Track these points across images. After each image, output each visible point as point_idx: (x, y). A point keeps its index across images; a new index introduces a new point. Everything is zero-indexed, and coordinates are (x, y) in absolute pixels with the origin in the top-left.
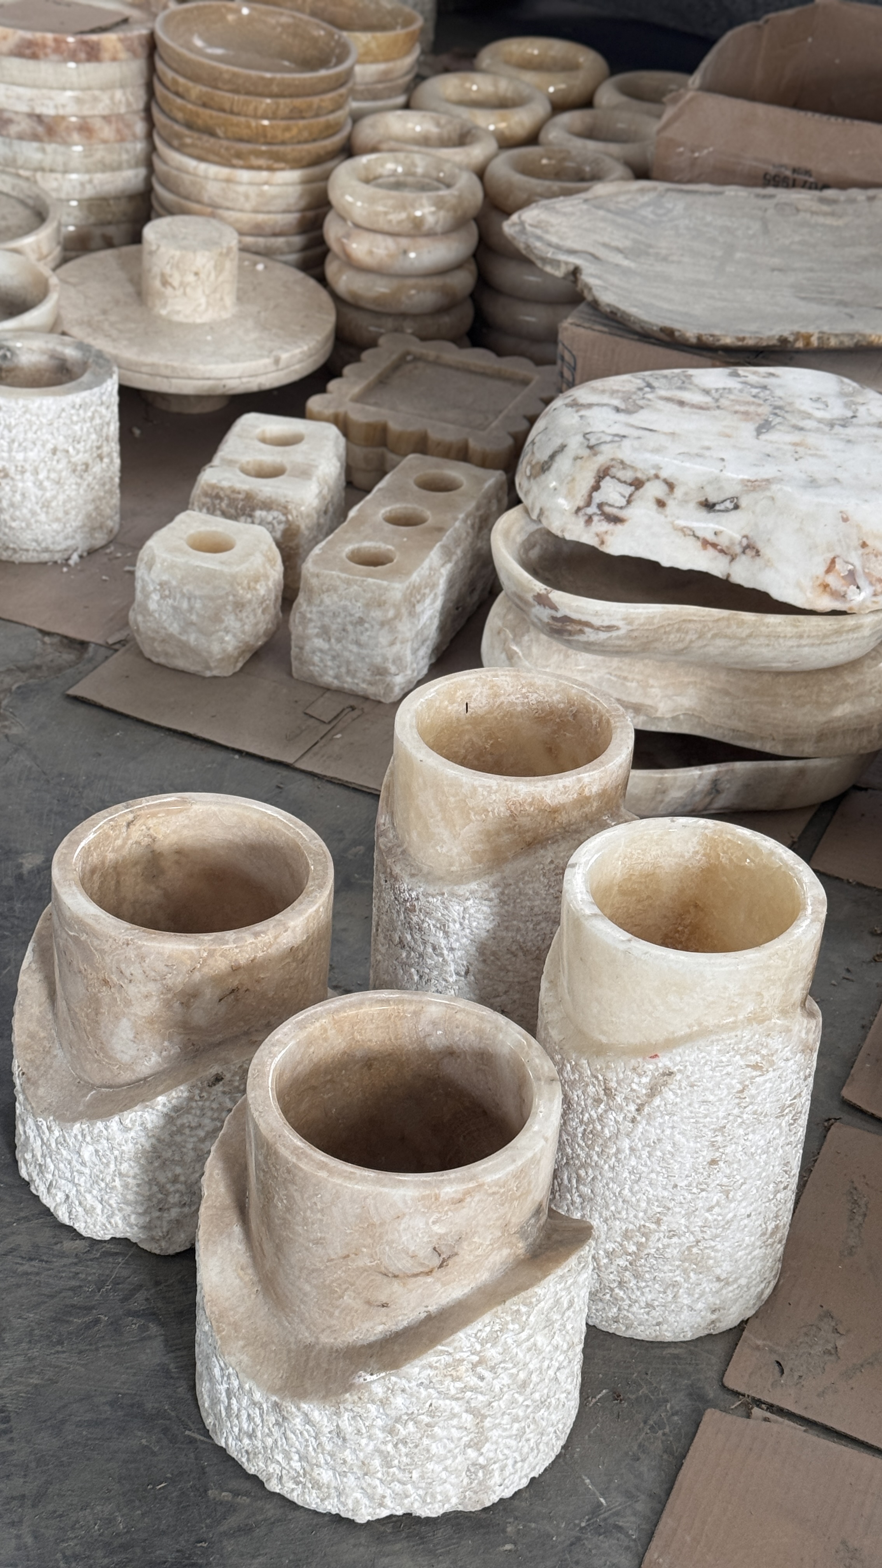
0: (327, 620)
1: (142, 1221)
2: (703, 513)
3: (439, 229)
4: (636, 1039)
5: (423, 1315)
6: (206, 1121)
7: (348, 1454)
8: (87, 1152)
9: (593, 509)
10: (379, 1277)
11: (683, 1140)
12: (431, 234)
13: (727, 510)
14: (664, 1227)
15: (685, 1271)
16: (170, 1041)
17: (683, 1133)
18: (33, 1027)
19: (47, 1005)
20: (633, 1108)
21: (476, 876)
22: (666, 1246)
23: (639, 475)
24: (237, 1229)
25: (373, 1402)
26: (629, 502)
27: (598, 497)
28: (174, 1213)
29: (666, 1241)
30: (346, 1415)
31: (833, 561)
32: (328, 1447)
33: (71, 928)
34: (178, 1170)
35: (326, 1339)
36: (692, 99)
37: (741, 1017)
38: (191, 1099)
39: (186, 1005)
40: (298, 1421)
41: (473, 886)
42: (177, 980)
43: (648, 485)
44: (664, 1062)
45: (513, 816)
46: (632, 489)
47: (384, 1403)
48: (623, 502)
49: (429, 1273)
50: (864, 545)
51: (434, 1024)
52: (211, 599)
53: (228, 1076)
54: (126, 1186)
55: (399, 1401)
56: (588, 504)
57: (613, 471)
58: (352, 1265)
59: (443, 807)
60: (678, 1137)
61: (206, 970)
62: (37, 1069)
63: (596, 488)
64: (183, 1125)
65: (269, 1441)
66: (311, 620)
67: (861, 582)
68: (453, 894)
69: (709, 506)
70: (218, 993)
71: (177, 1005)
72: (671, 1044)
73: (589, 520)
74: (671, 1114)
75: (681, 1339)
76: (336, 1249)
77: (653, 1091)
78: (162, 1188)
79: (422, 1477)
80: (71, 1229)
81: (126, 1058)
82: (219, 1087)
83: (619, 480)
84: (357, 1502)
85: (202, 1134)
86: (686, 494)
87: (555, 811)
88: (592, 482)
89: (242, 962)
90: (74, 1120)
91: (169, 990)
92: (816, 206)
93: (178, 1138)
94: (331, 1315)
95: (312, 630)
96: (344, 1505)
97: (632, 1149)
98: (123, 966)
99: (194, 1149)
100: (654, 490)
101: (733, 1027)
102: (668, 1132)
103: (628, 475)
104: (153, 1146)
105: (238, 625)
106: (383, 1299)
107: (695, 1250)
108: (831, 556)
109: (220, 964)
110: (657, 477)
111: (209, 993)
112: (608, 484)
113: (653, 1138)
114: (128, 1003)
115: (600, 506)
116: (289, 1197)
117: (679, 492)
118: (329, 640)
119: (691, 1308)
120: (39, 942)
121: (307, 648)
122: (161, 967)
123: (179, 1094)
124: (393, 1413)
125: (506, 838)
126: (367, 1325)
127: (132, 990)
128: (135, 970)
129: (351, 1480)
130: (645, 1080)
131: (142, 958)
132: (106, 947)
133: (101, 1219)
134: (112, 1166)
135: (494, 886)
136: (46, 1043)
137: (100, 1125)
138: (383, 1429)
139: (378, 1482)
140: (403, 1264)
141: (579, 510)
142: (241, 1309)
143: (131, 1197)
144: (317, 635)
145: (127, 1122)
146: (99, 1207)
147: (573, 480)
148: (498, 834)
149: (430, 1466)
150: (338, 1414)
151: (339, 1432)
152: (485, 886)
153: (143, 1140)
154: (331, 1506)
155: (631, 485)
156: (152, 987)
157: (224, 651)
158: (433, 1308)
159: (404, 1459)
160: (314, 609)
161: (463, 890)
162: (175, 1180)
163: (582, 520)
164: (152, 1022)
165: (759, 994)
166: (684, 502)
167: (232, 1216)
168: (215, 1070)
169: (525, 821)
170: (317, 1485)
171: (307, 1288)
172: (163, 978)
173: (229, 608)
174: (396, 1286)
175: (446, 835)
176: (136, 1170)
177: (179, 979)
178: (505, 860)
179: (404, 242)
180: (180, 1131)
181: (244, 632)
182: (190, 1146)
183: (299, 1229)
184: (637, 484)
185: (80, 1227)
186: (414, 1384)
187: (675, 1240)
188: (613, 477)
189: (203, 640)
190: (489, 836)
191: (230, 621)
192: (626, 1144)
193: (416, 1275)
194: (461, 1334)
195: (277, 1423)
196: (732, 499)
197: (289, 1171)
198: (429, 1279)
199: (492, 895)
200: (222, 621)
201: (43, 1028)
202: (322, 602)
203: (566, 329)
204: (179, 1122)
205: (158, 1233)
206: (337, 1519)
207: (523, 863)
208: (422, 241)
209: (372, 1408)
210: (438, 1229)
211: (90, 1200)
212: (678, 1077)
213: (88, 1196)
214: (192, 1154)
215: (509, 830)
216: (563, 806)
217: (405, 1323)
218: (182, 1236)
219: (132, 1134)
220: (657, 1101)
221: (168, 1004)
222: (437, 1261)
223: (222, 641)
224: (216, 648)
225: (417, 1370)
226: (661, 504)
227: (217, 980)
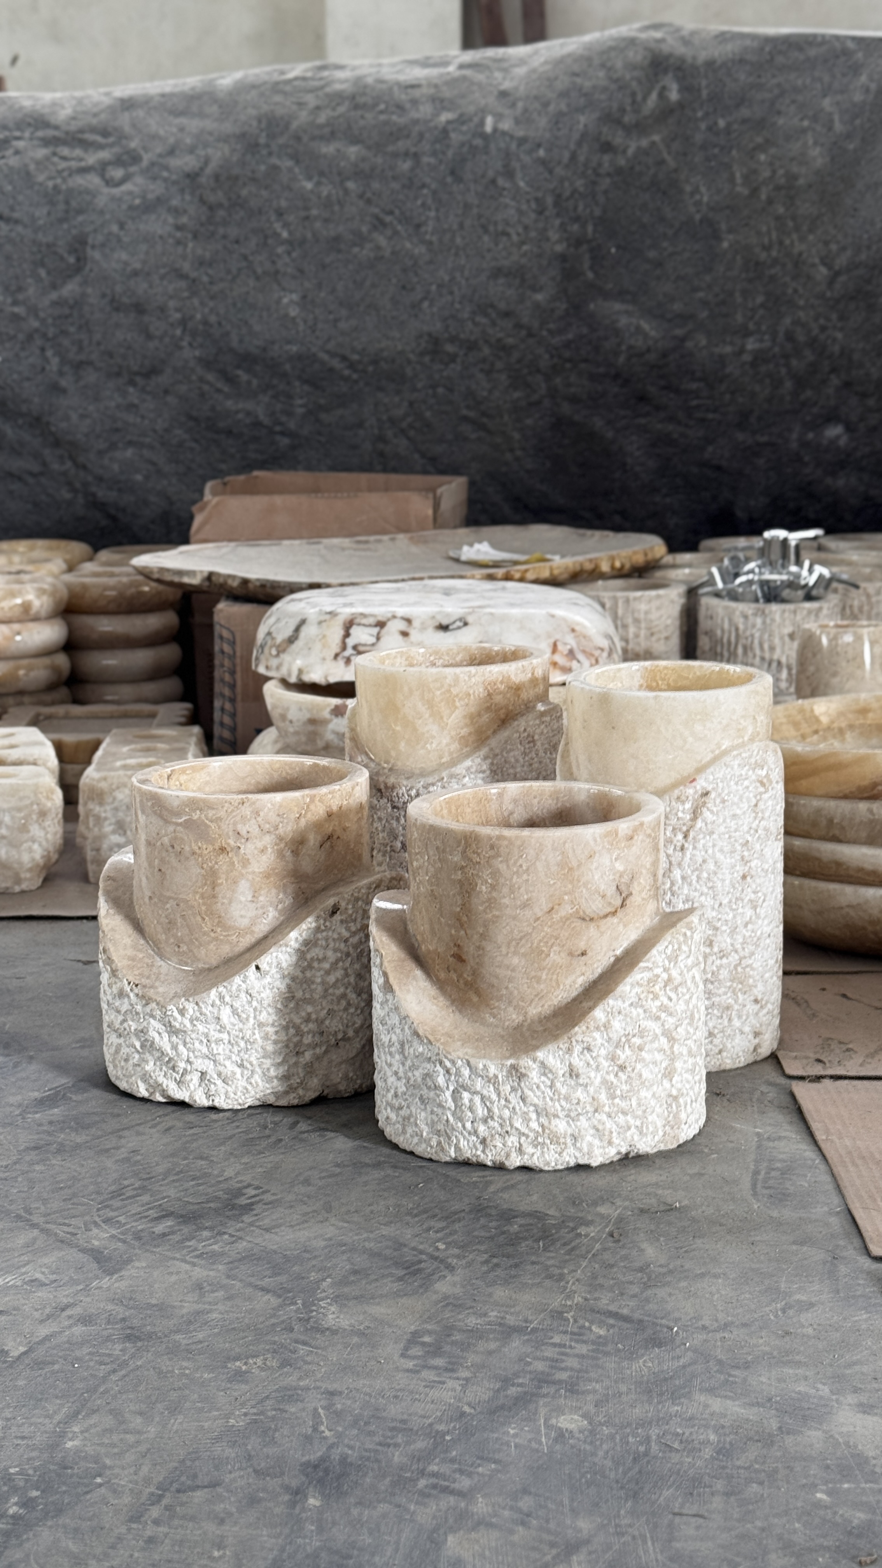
0: (121, 814)
1: (281, 1071)
2: (441, 634)
4: (674, 776)
5: (612, 959)
6: (330, 953)
7: (580, 1094)
8: (226, 1014)
9: (349, 652)
10: (578, 924)
11: (722, 857)
13: (459, 628)
14: (716, 949)
15: (734, 992)
16: (285, 892)
17: (721, 851)
18: (130, 952)
19: (135, 935)
20: (680, 836)
21: (467, 756)
22: (719, 968)
23: (380, 618)
24: (419, 973)
25: (597, 1028)
26: (378, 638)
27: (350, 642)
28: (308, 1056)
29: (718, 962)
30: (577, 1049)
31: (555, 645)
32: (563, 1091)
33: (178, 814)
34: (310, 1009)
37: (746, 739)
38: (318, 930)
39: (295, 853)
40: (534, 1075)
41: (468, 763)
42: (288, 829)
43: (389, 624)
44: (701, 784)
45: (490, 695)
46: (375, 631)
47: (607, 1026)
48: (374, 640)
49: (614, 913)
50: (573, 630)
52: (19, 810)
53: (343, 904)
54: (266, 1037)
55: (617, 1024)
56: (344, 647)
57: (357, 621)
58: (556, 917)
59: (430, 704)
60: (718, 855)
61: (309, 815)
62: (148, 978)
63: (347, 635)
64: (312, 959)
65: (506, 1113)
66: (106, 819)
67: (580, 656)
68: (451, 776)
69: (444, 628)
70: (319, 838)
71: (288, 853)
72: (700, 770)
73: (348, 661)
74: (712, 833)
75: (737, 1065)
76: (543, 904)
77: (696, 814)
78: (297, 1028)
79: (639, 1105)
80: (213, 1109)
81: (244, 923)
82: (338, 917)
83: (364, 625)
84: (590, 1145)
85: (327, 966)
86: (423, 623)
87: (517, 689)
88: (342, 632)
89: (335, 808)
90: (210, 989)
91: (281, 839)
93: (308, 974)
94: (539, 980)
95: (108, 828)
96: (580, 1150)
97: (683, 878)
98: (240, 827)
99: (323, 983)
100: (395, 626)
101: (743, 745)
102: (710, 851)
103: (372, 621)
104: (289, 987)
105: (42, 834)
106: (582, 945)
107: (739, 969)
108: (552, 641)
109: (318, 811)
110: (394, 617)
111: (313, 840)
112: (354, 631)
113: (700, 860)
114: (246, 862)
115: (355, 648)
117: (416, 623)
118: (125, 833)
119: (742, 1033)
121: (105, 846)
122: (273, 818)
123: (308, 924)
124: (615, 1037)
125: (486, 718)
126: (568, 981)
127: (248, 849)
128: (252, 827)
129: (583, 1122)
130: (688, 806)
131: (257, 813)
132: (222, 814)
133: (242, 1083)
134: (252, 1021)
135: (485, 758)
137: (237, 980)
138: (606, 1059)
139: (604, 1117)
140: (596, 906)
141: (336, 656)
143: (270, 1048)
144: (114, 832)
145: (264, 966)
146: (238, 1071)
147: (324, 636)
148: (479, 715)
149: (643, 1093)
150: (569, 1050)
151: (573, 1073)
152: (478, 760)
153: (278, 984)
154: (570, 1158)
155: (376, 626)
156: (268, 839)
157: (33, 859)
158: (618, 952)
159: (625, 1087)
160: (108, 808)
161: (460, 769)
162: (308, 1020)
163: (341, 662)
164: (267, 876)
165: (754, 718)
166: (423, 628)
167: (410, 965)
168: (331, 901)
169: (498, 699)
170: (555, 1139)
171: (515, 960)
172: (276, 828)
173: (34, 817)
174: (592, 930)
175: (434, 729)
176: (274, 1017)
177: (289, 828)
178: (488, 738)
179: (16, 627)
180: (310, 967)
181: (47, 840)
182: (319, 980)
183: (506, 901)
184: (381, 624)
185: (220, 1102)
186: (627, 1003)
187: (725, 961)
188: (359, 624)
189: (14, 853)
190: (472, 718)
191: (35, 830)
192: (677, 874)
193: (606, 916)
195: (513, 1089)
196: (460, 620)
198: (615, 920)
199: (484, 767)
200: (28, 831)
202: (114, 799)
203: (221, 611)
204: (309, 956)
205: (295, 1080)
207: (505, 734)
208: (31, 625)
209: (597, 1035)
210: (619, 866)
211: (230, 1068)
212: (713, 795)
213: (228, 1063)
214: (320, 989)
215: (488, 709)
216: (524, 684)
217: (599, 971)
218: (315, 1081)
219: (268, 979)
220: (699, 824)
221: (280, 854)
222: (619, 902)
223: (30, 850)
224: (26, 858)
225: (628, 988)
226: (405, 634)
227: (317, 826)
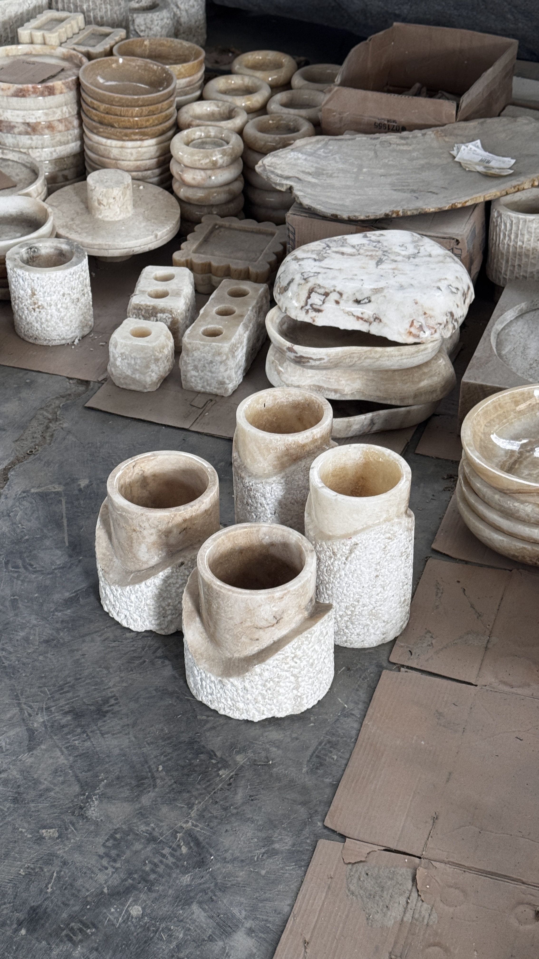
0: (196, 363)
1: (157, 622)
2: (356, 305)
3: (225, 165)
4: (343, 532)
5: (272, 642)
6: (179, 581)
7: (249, 696)
8: (133, 597)
9: (308, 307)
10: (254, 630)
11: (364, 569)
12: (221, 167)
13: (366, 303)
14: (361, 603)
15: (371, 619)
16: (162, 550)
17: (364, 566)
18: (104, 551)
19: (108, 542)
20: (344, 558)
21: (275, 474)
22: (362, 611)
23: (327, 290)
24: (198, 619)
25: (257, 675)
26: (323, 303)
27: (310, 302)
28: (169, 618)
29: (362, 608)
30: (247, 681)
31: (413, 322)
32: (241, 694)
33: (118, 510)
34: (170, 601)
35: (236, 655)
36: (337, 91)
37: (381, 520)
38: (172, 572)
39: (167, 536)
40: (229, 686)
41: (274, 478)
42: (163, 527)
43: (331, 295)
44: (354, 540)
45: (287, 450)
46: (324, 297)
47: (261, 675)
48: (321, 303)
49: (273, 626)
50: (425, 314)
51: (265, 534)
52: (144, 358)
53: (186, 562)
54: (150, 609)
55: (266, 674)
56: (306, 304)
57: (316, 289)
58: (244, 626)
59: (259, 449)
60: (362, 568)
61: (174, 522)
62: (108, 567)
63: (309, 297)
64: (170, 583)
65: (219, 695)
66: (189, 363)
67: (425, 329)
68: (266, 483)
69: (358, 302)
70: (179, 530)
71: (163, 537)
72: (356, 533)
73: (307, 312)
74: (359, 559)
75: (372, 646)
76: (237, 620)
77: (351, 552)
78: (164, 609)
79: (277, 702)
80: (128, 629)
81: (144, 559)
82: (183, 567)
83: (318, 293)
84: (254, 714)
85: (178, 586)
86: (348, 297)
87: (303, 446)
88: (307, 295)
89: (187, 517)
90: (126, 585)
91: (160, 531)
92: (399, 141)
93: (169, 588)
94: (238, 646)
95: (190, 368)
96: (249, 715)
97: (345, 574)
98: (141, 524)
99: (176, 592)
100: (334, 296)
101: (379, 524)
102: (358, 566)
103: (322, 291)
104: (159, 593)
105: (157, 368)
106: (256, 637)
107: (374, 611)
108: (412, 319)
109: (179, 519)
110: (334, 291)
111: (175, 531)
112: (313, 295)
113: (353, 569)
114: (144, 538)
115: (311, 305)
116: (218, 603)
117: (344, 297)
118: (198, 371)
119: (375, 634)
120: (102, 517)
121: (189, 375)
122: (156, 522)
123: (168, 571)
124: (264, 679)
125: (286, 459)
126: (251, 648)
127: (145, 533)
128: (146, 525)
129: (251, 706)
130: (348, 548)
131: (148, 520)
132: (134, 517)
133: (141, 623)
134: (143, 602)
135: (282, 478)
136: (110, 557)
137: (137, 586)
138: (261, 685)
139: (260, 705)
140: (263, 624)
141: (302, 307)
142: (203, 648)
143: (152, 613)
144: (193, 370)
145: (148, 584)
146: (139, 619)
147: (299, 294)
148: (282, 457)
149: (280, 697)
150: (244, 681)
151: (245, 688)
152: (279, 478)
153: (155, 590)
154: (244, 717)
155: (324, 295)
156: (153, 531)
157: (152, 380)
158: (276, 639)
159: (270, 696)
160: (190, 358)
161: (270, 480)
162: (169, 605)
163: (304, 312)
164: (154, 544)
165: (388, 511)
166: (347, 301)
167: (195, 614)
168: (181, 560)
169: (292, 451)
170: (238, 709)
171: (228, 636)
172: (157, 526)
173: (153, 361)
174: (261, 632)
175: (261, 459)
176: (153, 602)
177: (164, 527)
178: (286, 467)
179: (209, 172)
180: (169, 585)
181: (160, 371)
182: (174, 591)
183: (223, 615)
184: (327, 294)
185: (132, 627)
186: (271, 667)
187: (365, 608)
188: (316, 292)
189: (142, 377)
190: (278, 458)
191: (153, 367)
192: (343, 573)
193: (268, 627)
194: (287, 647)
195: (221, 688)
196: (367, 298)
197: (217, 593)
198: (273, 628)
199: (282, 481)
200: (150, 368)
201: (109, 551)
202: (193, 355)
203: (289, 216)
204: (168, 582)
205: (163, 626)
206: (247, 721)
207: (293, 468)
208: (218, 171)
209: (256, 677)
210: (275, 609)
211: (135, 616)
212: (360, 545)
213: (134, 615)
214: (174, 594)
215: (286, 455)
216: (307, 444)
217: (266, 646)
218: (173, 627)
219: (150, 588)
220: (353, 555)
221: (160, 537)
222: (275, 621)
223: (150, 376)
224: (148, 380)
225: (271, 662)
226: (337, 302)
227: (178, 525)
